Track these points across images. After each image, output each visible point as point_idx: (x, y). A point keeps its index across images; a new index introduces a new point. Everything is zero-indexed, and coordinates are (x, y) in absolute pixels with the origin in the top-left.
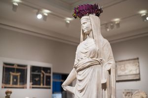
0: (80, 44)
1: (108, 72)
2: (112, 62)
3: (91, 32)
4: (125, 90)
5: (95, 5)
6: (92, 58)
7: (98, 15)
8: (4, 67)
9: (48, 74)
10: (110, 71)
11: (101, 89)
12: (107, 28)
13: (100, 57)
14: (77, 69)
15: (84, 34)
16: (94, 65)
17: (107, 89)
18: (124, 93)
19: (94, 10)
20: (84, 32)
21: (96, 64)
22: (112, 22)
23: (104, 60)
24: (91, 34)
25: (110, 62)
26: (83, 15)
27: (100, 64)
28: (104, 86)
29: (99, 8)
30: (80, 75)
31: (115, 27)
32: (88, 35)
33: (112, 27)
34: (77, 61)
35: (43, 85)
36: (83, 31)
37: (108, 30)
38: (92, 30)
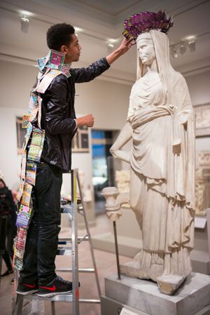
0: (137, 82)
1: (183, 126)
2: (190, 110)
3: (155, 62)
4: (203, 151)
5: (160, 12)
6: (156, 105)
7: (164, 30)
8: (17, 124)
9: (84, 132)
10: (185, 126)
11: (172, 154)
12: (175, 52)
13: (170, 103)
14: (133, 124)
15: (142, 65)
16: (159, 116)
17: (181, 154)
18: (200, 155)
19: (159, 22)
20: (143, 61)
21: (164, 115)
22: (182, 43)
23: (176, 107)
24: (154, 65)
25: (186, 111)
26: (140, 32)
27: (170, 114)
28: (177, 150)
29: (168, 18)
30: (138, 133)
31: (188, 49)
32: (150, 66)
33: (183, 50)
34: (133, 111)
35: (78, 147)
36: (141, 60)
37: (176, 56)
38: (155, 58)
